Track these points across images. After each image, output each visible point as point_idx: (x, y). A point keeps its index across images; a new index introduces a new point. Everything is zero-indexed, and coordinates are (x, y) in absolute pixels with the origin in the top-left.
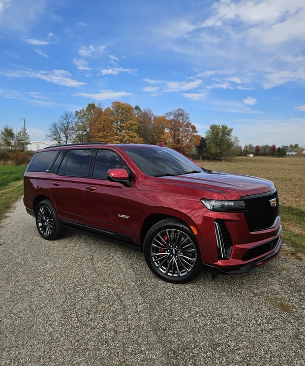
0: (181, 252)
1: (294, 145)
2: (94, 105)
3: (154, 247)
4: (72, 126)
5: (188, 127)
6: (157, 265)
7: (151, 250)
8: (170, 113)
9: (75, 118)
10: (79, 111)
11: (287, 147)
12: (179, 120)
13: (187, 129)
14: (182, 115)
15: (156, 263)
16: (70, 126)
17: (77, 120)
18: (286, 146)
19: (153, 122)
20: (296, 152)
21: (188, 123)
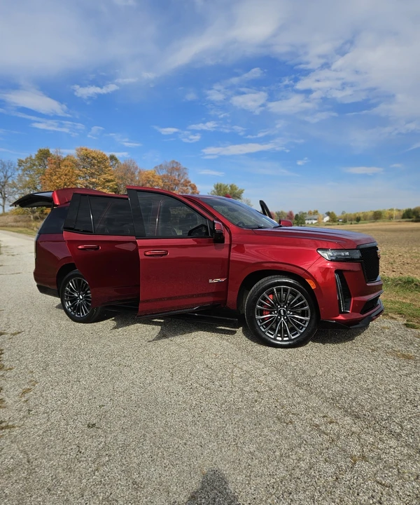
0: (290, 312)
1: (313, 211)
2: (48, 151)
3: (258, 310)
4: (13, 181)
5: (186, 186)
6: (263, 330)
7: (256, 313)
8: (161, 166)
9: (18, 169)
10: (24, 159)
11: (306, 213)
12: (174, 176)
13: (186, 188)
14: (178, 170)
15: (261, 327)
16: (10, 181)
17: (20, 172)
18: (304, 212)
19: (137, 178)
20: (316, 219)
21: (186, 180)
